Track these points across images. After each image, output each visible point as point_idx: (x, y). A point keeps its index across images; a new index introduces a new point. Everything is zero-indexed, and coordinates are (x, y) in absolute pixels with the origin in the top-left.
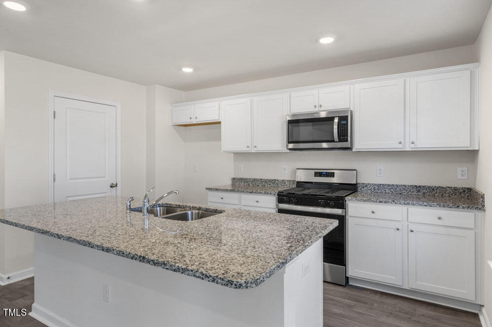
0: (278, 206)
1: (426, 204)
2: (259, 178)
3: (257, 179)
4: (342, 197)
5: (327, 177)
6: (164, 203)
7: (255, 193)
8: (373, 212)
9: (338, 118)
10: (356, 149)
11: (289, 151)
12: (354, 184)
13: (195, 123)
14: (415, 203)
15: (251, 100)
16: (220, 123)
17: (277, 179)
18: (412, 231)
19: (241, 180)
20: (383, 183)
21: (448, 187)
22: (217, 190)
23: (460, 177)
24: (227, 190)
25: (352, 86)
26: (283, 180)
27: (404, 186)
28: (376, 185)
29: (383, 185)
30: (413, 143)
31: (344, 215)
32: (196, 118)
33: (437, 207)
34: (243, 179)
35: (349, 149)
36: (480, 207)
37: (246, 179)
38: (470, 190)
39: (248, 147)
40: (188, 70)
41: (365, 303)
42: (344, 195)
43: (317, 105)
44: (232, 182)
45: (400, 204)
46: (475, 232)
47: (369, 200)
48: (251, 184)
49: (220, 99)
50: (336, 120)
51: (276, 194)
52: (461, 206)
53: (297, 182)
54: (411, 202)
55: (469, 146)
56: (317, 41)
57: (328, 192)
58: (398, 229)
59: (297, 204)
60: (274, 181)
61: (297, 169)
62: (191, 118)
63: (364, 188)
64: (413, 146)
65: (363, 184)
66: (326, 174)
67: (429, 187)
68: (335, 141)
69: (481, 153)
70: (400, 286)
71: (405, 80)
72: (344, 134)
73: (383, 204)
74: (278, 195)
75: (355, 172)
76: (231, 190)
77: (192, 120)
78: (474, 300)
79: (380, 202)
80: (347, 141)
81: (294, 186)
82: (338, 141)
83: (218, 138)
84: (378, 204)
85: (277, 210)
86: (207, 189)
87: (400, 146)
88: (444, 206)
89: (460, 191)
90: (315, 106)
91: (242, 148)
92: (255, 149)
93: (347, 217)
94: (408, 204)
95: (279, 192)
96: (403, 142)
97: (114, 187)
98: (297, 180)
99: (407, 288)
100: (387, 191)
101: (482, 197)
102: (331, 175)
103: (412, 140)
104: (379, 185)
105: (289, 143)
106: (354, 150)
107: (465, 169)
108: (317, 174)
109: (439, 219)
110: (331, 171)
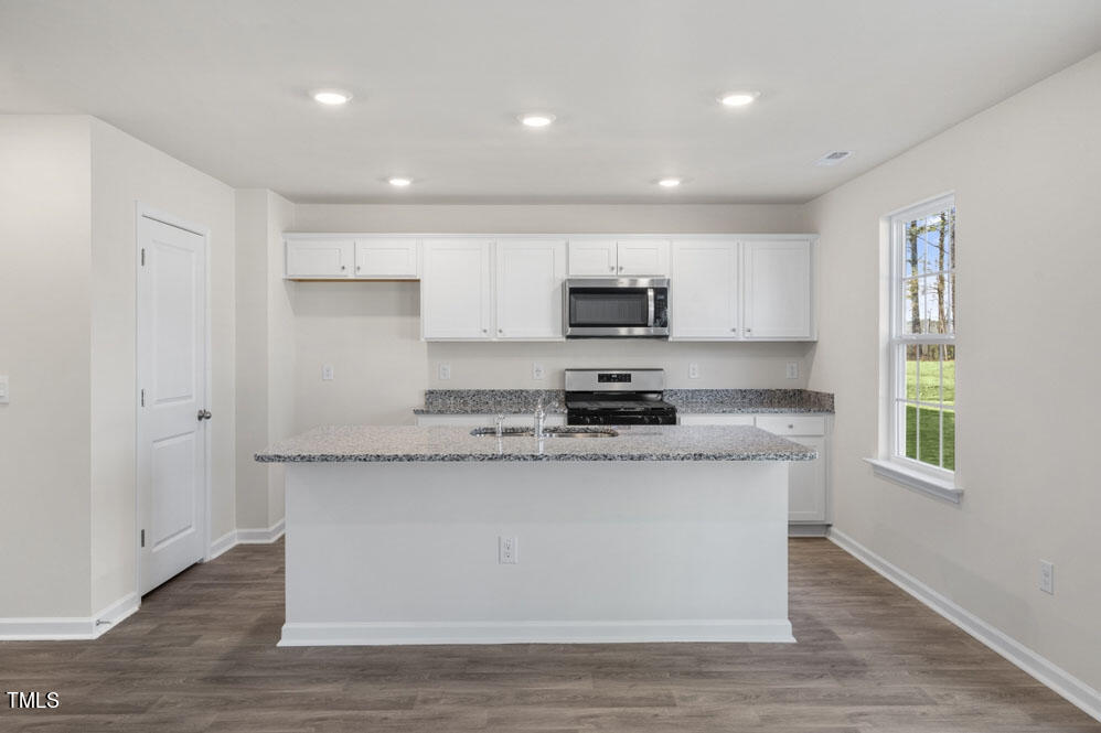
1: (776, 410)
2: (489, 389)
3: (484, 391)
9: (651, 290)
10: (674, 338)
11: (566, 340)
15: (490, 245)
16: (416, 281)
19: (448, 394)
23: (788, 376)
26: (537, 391)
27: (726, 391)
28: (689, 391)
29: (699, 391)
30: (748, 331)
32: (358, 268)
33: (789, 414)
35: (665, 337)
36: (829, 409)
38: (801, 392)
39: (485, 331)
43: (615, 267)
44: (428, 399)
45: (747, 412)
46: (825, 440)
48: (471, 402)
49: (419, 235)
50: (651, 293)
52: (812, 410)
53: (568, 392)
55: (808, 336)
60: (518, 394)
61: (568, 370)
62: (343, 268)
63: (672, 397)
64: (748, 335)
65: (671, 391)
67: (756, 391)
68: (650, 324)
69: (819, 344)
71: (738, 244)
75: (660, 372)
77: (345, 272)
79: (724, 412)
80: (665, 325)
82: (653, 324)
87: (733, 334)
88: (795, 412)
89: (790, 395)
90: (612, 269)
92: (499, 335)
96: (736, 329)
98: (568, 389)
100: (705, 399)
101: (832, 397)
102: (626, 378)
103: (747, 327)
104: (693, 392)
105: (571, 325)
106: (670, 339)
107: (795, 365)
108: (602, 378)
109: (791, 427)
110: (624, 372)
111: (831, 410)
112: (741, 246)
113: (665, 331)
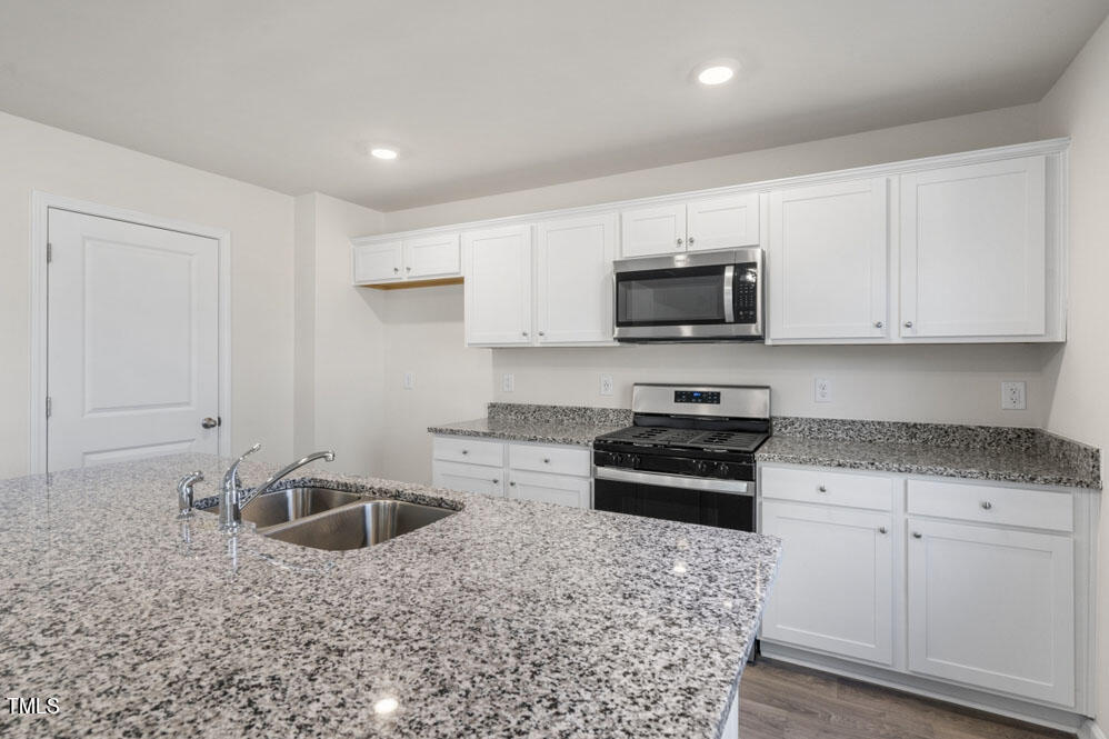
0: (595, 470)
1: (952, 472)
2: (550, 404)
3: (545, 407)
4: (746, 452)
5: (702, 402)
6: (309, 476)
7: (542, 440)
8: (823, 490)
9: (732, 268)
10: (773, 340)
11: (618, 344)
12: (765, 420)
13: (405, 280)
14: (924, 468)
15: (532, 228)
16: (460, 281)
17: (589, 406)
18: (918, 536)
19: (509, 408)
20: (831, 418)
21: (982, 428)
22: (453, 432)
23: (1006, 402)
24: (477, 434)
25: (764, 196)
26: (603, 410)
27: (879, 423)
28: (813, 420)
29: (830, 421)
30: (908, 326)
31: (753, 495)
32: (408, 269)
33: (982, 480)
34: (514, 406)
35: (760, 339)
36: (1088, 481)
37: (520, 405)
38: (1033, 434)
39: (525, 334)
40: (385, 155)
41: (807, 712)
42: (752, 449)
43: (683, 239)
44: (490, 413)
45: (888, 470)
46: (1075, 542)
47: (813, 461)
48: (531, 419)
49: (461, 225)
50: (729, 274)
51: (591, 444)
52: (1039, 479)
53: (636, 414)
54: (914, 467)
55: (1043, 333)
56: (691, 77)
57: (710, 441)
58: (883, 532)
59: (639, 467)
60: (582, 412)
61: (636, 384)
62: (396, 270)
63: (786, 428)
64: (907, 332)
65: (785, 419)
66: (700, 397)
67: (937, 427)
68: (727, 320)
69: (1068, 349)
70: (888, 665)
71: (888, 181)
72: (747, 303)
73: (847, 470)
74: (596, 446)
75: (768, 391)
76: (485, 434)
77: (399, 274)
78: (1073, 705)
79: (840, 465)
80: (754, 320)
81: (628, 423)
82: (732, 320)
83: (458, 315)
84: (833, 469)
85: (593, 480)
86: (430, 430)
87: (877, 333)
88: (997, 478)
89: (1009, 436)
90: (679, 242)
91: (513, 338)
92: (541, 339)
93: (758, 501)
94: (909, 471)
95: (598, 440)
96: (884, 323)
97: (213, 426)
98: (634, 410)
99: (903, 671)
100: (840, 435)
101: (1095, 455)
102: (713, 398)
103: (905, 320)
104: (822, 422)
105: (619, 324)
106: (768, 342)
107: (1020, 386)
108: (680, 397)
109: (986, 507)
110: (711, 390)
111: (1093, 483)
112: (895, 185)
113: (754, 329)
